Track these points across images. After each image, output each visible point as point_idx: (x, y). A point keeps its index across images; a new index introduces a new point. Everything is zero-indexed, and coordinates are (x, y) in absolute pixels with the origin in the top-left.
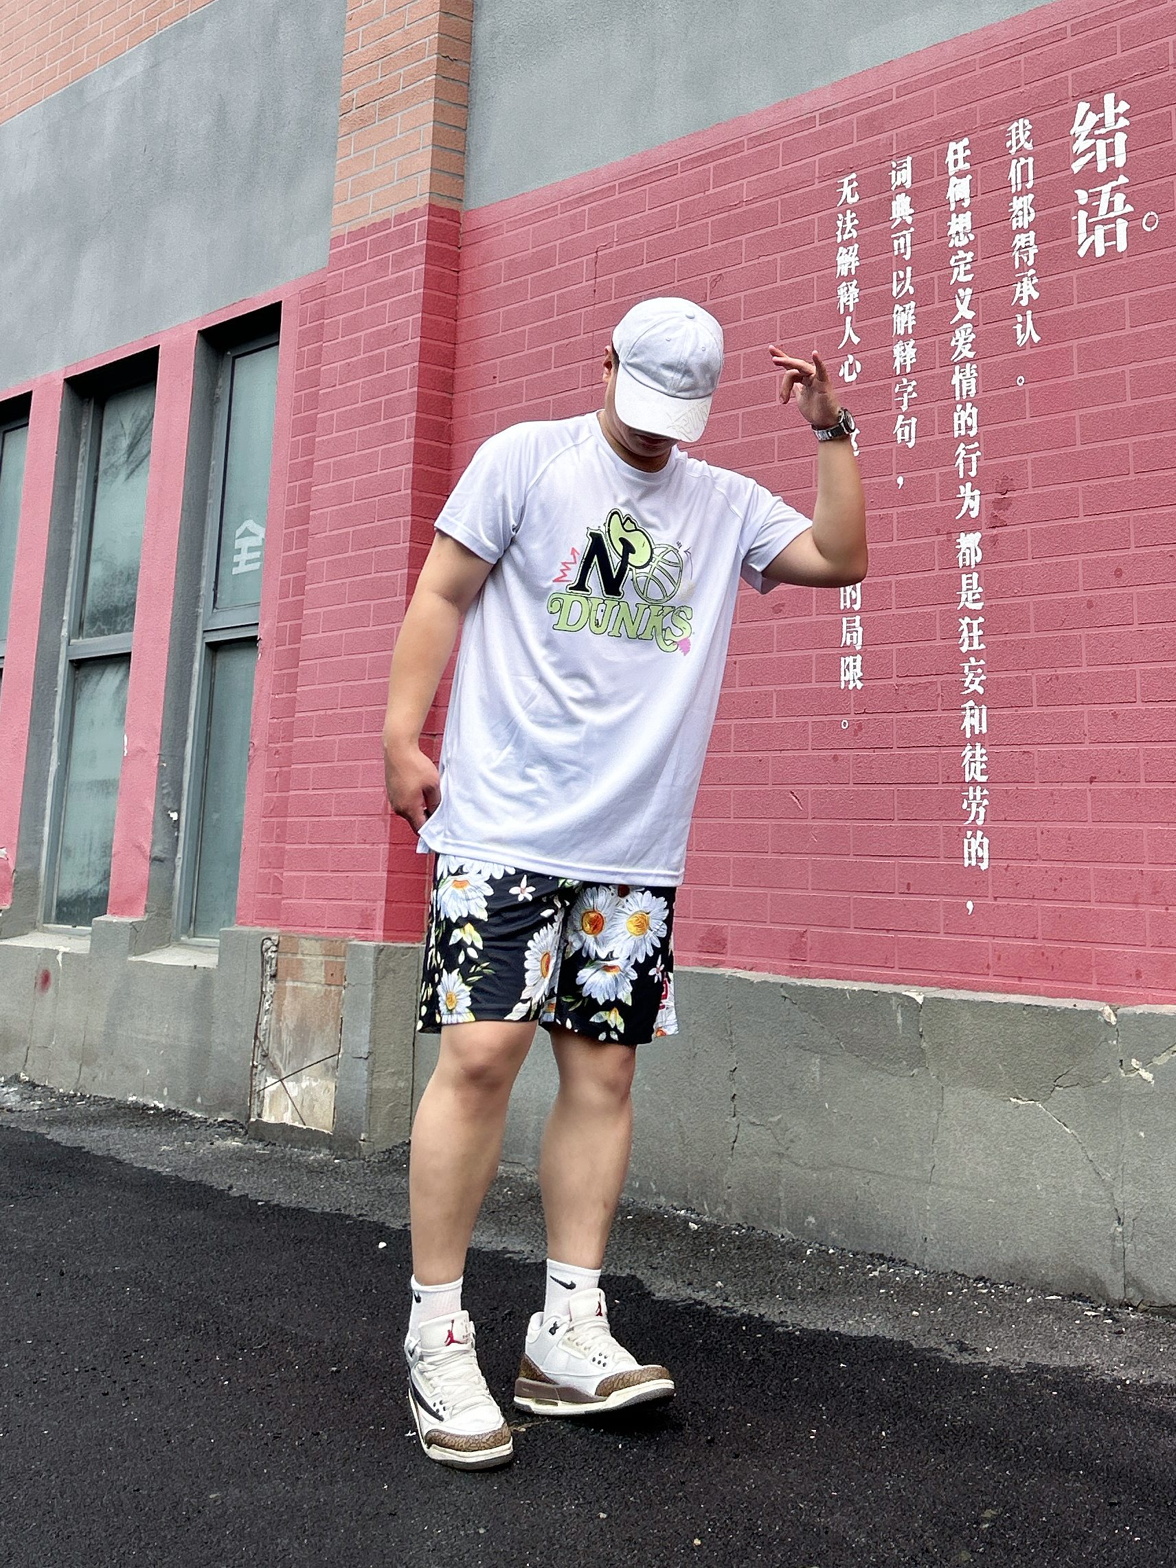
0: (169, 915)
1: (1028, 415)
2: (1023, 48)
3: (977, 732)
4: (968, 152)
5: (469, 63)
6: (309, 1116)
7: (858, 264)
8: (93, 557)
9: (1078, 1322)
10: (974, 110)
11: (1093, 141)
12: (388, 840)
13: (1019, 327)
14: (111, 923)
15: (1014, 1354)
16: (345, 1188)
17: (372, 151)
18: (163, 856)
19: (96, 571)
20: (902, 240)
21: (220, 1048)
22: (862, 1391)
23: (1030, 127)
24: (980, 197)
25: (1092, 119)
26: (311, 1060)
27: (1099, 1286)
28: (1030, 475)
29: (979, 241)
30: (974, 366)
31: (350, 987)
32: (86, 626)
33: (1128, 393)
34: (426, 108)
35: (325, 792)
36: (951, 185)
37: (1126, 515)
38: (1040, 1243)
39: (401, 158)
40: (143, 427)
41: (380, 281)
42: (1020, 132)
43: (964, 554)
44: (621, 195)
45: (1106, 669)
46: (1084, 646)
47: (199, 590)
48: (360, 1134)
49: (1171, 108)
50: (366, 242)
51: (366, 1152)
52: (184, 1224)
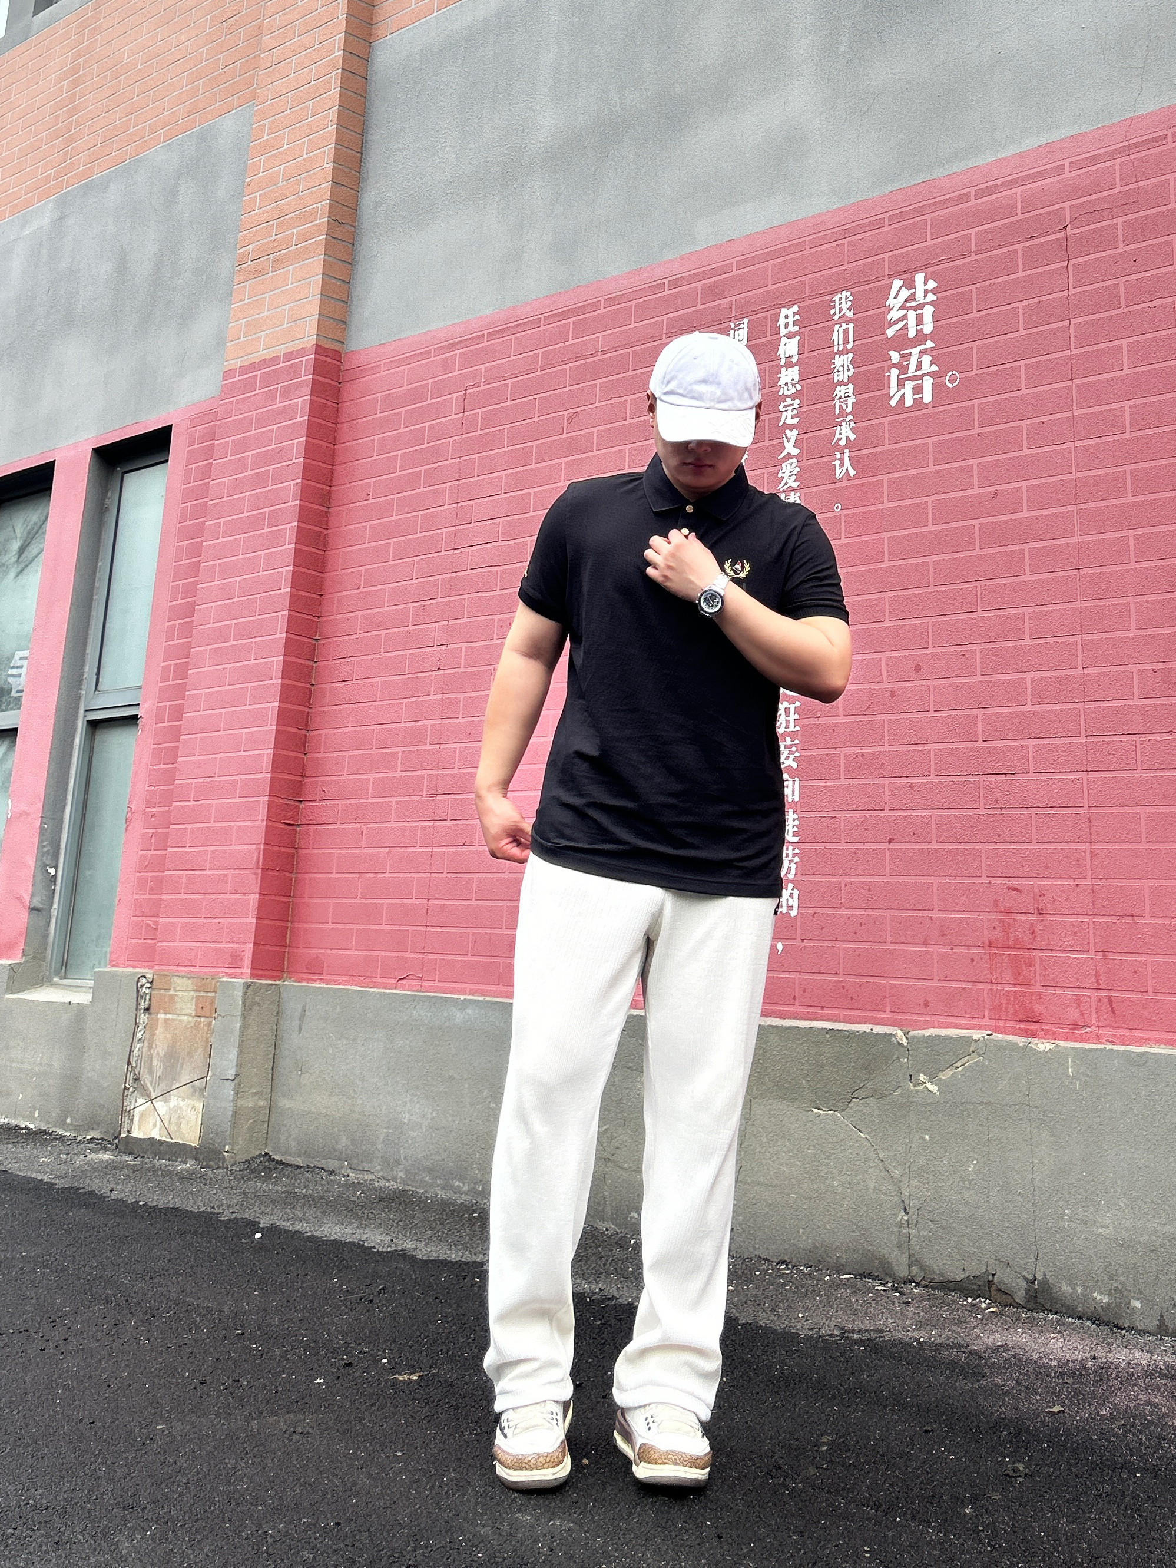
0: (44, 959)
1: (843, 536)
2: (847, 233)
4: (797, 317)
5: (354, 227)
6: (176, 1131)
9: (871, 1295)
10: (804, 282)
11: (905, 312)
12: (258, 890)
13: (837, 463)
15: (822, 1319)
17: (266, 297)
18: (40, 906)
21: (91, 1074)
23: (851, 298)
25: (905, 293)
26: (180, 1082)
27: (886, 1266)
29: (805, 391)
31: (220, 1018)
33: (930, 520)
34: (317, 261)
35: (201, 849)
36: (782, 343)
37: (925, 620)
38: (836, 1230)
39: (291, 305)
40: (35, 530)
41: (268, 409)
42: (843, 301)
44: (489, 343)
45: (905, 748)
46: (886, 729)
47: (83, 675)
48: (224, 1147)
49: (973, 287)
50: (256, 375)
51: (229, 1161)
52: (77, 1219)
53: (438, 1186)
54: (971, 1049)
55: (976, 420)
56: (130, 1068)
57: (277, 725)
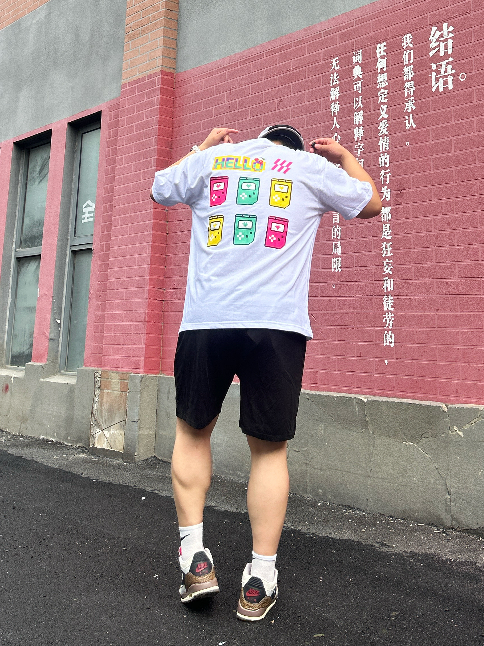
0: (57, 362)
1: (411, 158)
2: (409, 4)
3: (389, 290)
4: (385, 48)
5: (178, 12)
6: (114, 445)
7: (339, 95)
8: (25, 215)
9: (431, 535)
10: (388, 30)
11: (439, 43)
12: (146, 332)
13: (407, 121)
14: (33, 365)
15: (405, 548)
16: (128, 475)
17: (139, 48)
18: (54, 338)
19: (27, 221)
20: (358, 85)
21: (77, 417)
22: (341, 562)
23: (412, 37)
24: (390, 67)
25: (438, 34)
26: (115, 422)
27: (440, 520)
28: (411, 183)
29: (390, 84)
30: (388, 138)
31: (130, 392)
32: (23, 243)
33: (453, 149)
34: (160, 30)
35: (120, 312)
36: (378, 62)
37: (452, 200)
38: (416, 502)
39: (150, 52)
40: (46, 162)
41: (142, 102)
42: (407, 39)
43: (384, 216)
44: (241, 66)
45: (443, 264)
46: (434, 255)
47: (68, 229)
48: (134, 453)
49: (472, 29)
50: (136, 86)
51: (137, 460)
52: (63, 489)
53: (231, 474)
54: (479, 415)
55: (475, 97)
56: (93, 415)
57: (151, 253)
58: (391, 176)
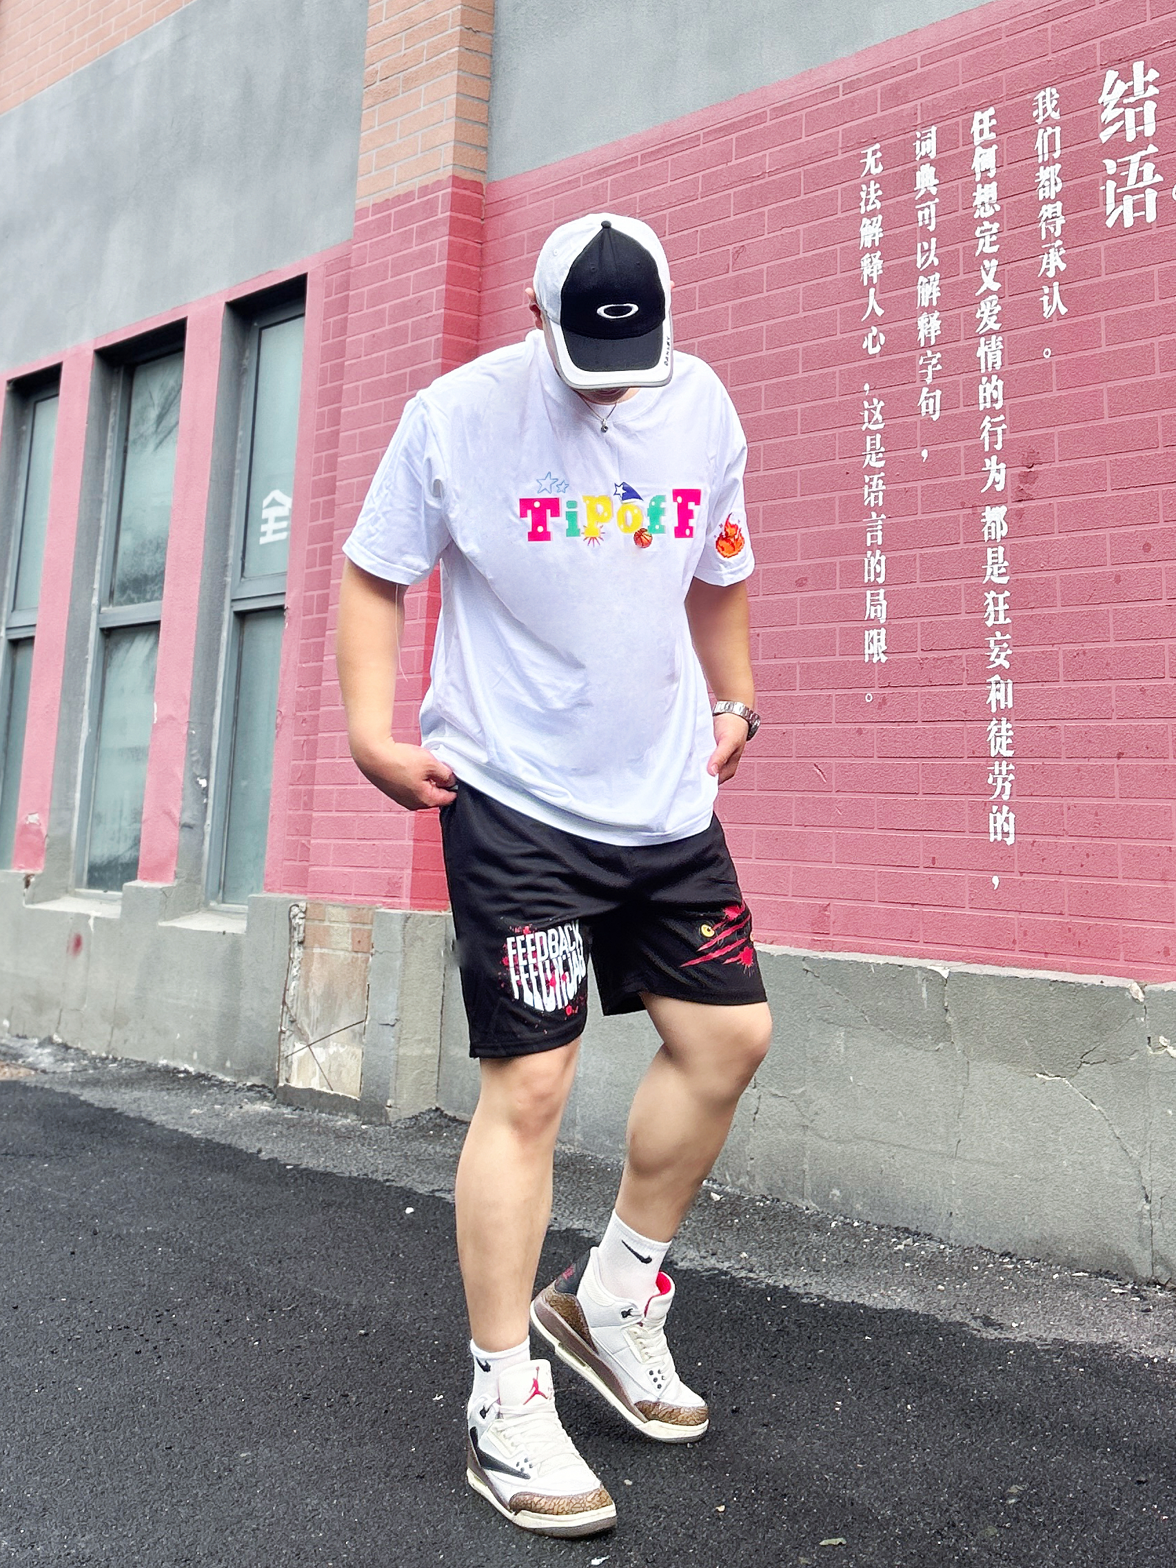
0: (198, 881)
1: (1055, 388)
2: (1051, 16)
3: (1003, 706)
4: (994, 122)
5: (493, 36)
6: (336, 1082)
7: (881, 235)
8: (123, 526)
9: (1105, 1299)
10: (998, 80)
11: (1121, 110)
12: (413, 835)
13: (1046, 299)
14: (142, 888)
15: (1040, 1329)
16: (372, 1153)
17: (396, 123)
18: (192, 822)
19: (126, 540)
20: (927, 210)
21: (249, 1013)
22: (887, 1364)
23: (1057, 96)
24: (1006, 168)
25: (1121, 87)
26: (339, 1026)
27: (1126, 1263)
28: (1056, 447)
29: (1005, 212)
30: (1000, 338)
31: (377, 955)
32: (116, 595)
33: (1157, 366)
34: (449, 80)
36: (977, 155)
37: (1155, 489)
38: (1066, 1219)
39: (425, 130)
40: (172, 397)
41: (405, 252)
42: (1047, 101)
43: (990, 528)
44: (644, 166)
45: (1133, 644)
46: (1111, 620)
47: (226, 559)
48: (386, 1101)
50: (390, 214)
51: (393, 1117)
52: (215, 1186)
56: (285, 1009)
58: (1007, 432)
